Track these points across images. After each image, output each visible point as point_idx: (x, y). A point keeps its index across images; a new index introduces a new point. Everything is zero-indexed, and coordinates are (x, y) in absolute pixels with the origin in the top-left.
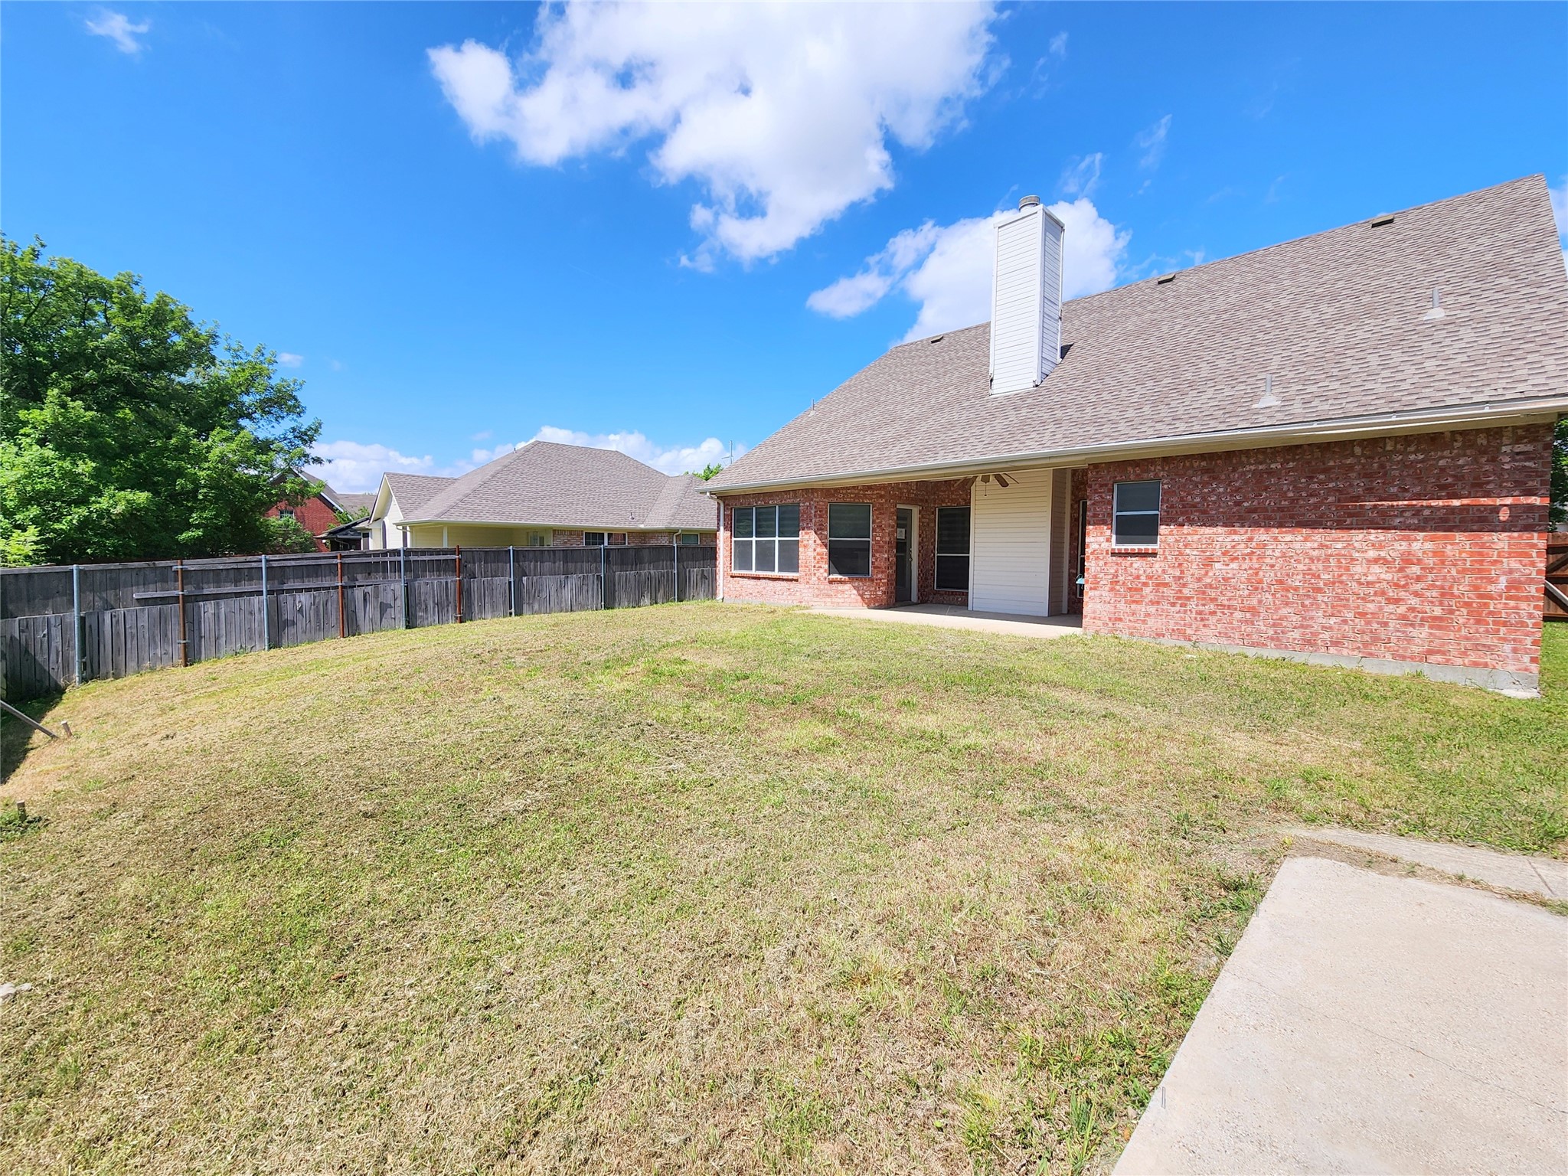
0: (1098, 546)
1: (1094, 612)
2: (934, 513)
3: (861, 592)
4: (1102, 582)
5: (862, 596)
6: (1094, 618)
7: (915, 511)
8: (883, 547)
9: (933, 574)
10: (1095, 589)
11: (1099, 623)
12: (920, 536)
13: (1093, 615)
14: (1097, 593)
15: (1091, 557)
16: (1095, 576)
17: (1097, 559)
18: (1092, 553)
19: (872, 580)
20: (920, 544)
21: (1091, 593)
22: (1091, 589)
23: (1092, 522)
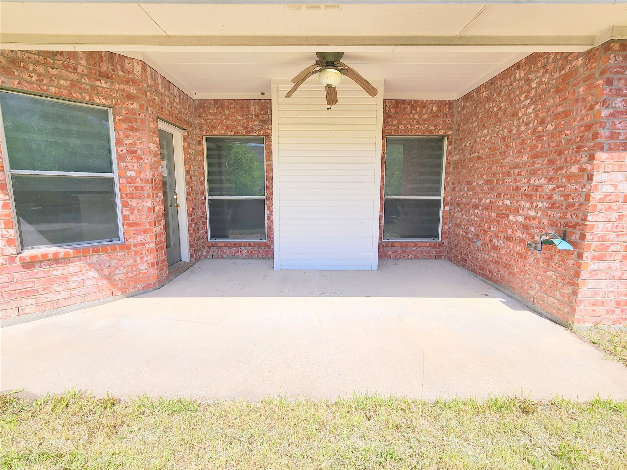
0: (612, 189)
1: (596, 294)
2: (200, 143)
3: (106, 272)
4: (612, 248)
5: (108, 278)
6: (595, 304)
7: (178, 136)
8: (142, 189)
9: (205, 223)
10: (600, 258)
11: (601, 310)
12: (187, 172)
13: (593, 300)
14: (602, 265)
15: (599, 207)
16: (603, 239)
17: (609, 209)
18: (601, 201)
19: (125, 247)
20: (188, 183)
21: (594, 266)
22: (594, 258)
23: (606, 147)
